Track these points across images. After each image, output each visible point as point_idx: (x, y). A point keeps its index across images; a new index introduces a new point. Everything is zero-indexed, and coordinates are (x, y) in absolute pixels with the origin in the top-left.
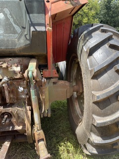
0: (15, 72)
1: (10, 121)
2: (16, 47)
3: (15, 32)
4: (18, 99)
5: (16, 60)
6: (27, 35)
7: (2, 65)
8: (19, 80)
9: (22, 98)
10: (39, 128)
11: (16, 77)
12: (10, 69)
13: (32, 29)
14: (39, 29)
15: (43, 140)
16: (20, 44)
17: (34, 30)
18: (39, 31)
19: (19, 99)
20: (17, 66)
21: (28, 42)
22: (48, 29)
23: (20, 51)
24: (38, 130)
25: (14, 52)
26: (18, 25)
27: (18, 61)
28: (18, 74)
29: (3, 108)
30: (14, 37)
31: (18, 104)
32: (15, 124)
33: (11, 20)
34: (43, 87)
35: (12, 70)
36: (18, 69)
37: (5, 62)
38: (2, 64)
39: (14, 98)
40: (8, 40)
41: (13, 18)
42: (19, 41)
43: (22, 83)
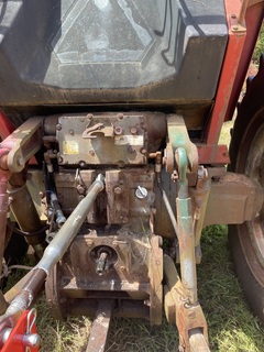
0: (129, 149)
1: (111, 266)
2: (139, 84)
3: (135, 44)
4: (130, 215)
5: (135, 117)
6: (168, 50)
7: (102, 131)
8: (139, 170)
9: (140, 215)
10: (192, 300)
11: (131, 162)
12: (118, 141)
13: (190, 31)
14: (209, 30)
15: (201, 330)
16: (148, 75)
17: (196, 33)
18: (210, 37)
19: (134, 216)
20: (137, 134)
21: (172, 71)
22: (236, 31)
23: (146, 93)
24: (190, 304)
25: (132, 96)
26: (143, 25)
27: (138, 121)
28: (138, 153)
29: (98, 234)
30: (133, 59)
31: (130, 228)
32: (122, 276)
33: (128, 13)
34: (199, 191)
35: (123, 143)
36: (137, 141)
37: (107, 123)
38: (102, 127)
39: (123, 214)
40: (118, 66)
41: (132, 7)
42: (147, 69)
43: (144, 177)
